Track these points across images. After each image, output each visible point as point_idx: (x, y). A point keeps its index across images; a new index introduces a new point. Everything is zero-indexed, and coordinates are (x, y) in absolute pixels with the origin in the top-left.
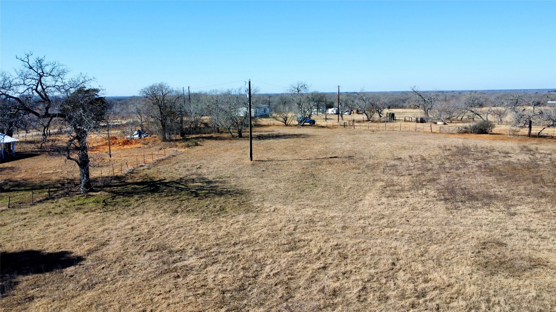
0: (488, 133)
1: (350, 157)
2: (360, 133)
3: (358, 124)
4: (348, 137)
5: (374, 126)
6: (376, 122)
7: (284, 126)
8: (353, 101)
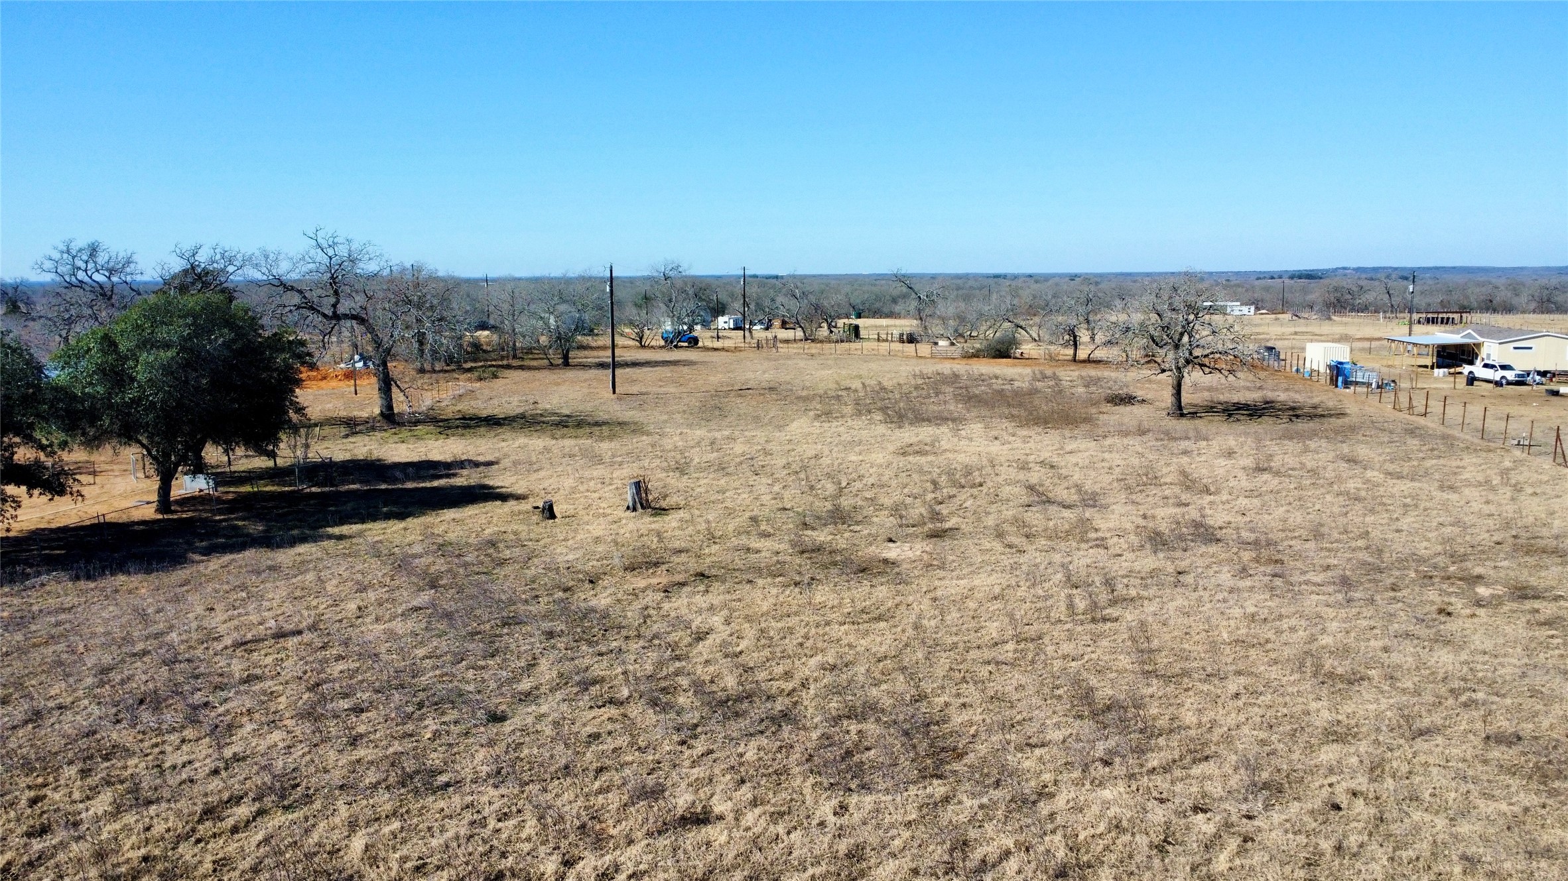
0: (1010, 357)
1: (771, 389)
2: (789, 358)
3: (786, 345)
4: (766, 364)
5: (814, 348)
6: (821, 342)
7: (638, 347)
8: (773, 300)
